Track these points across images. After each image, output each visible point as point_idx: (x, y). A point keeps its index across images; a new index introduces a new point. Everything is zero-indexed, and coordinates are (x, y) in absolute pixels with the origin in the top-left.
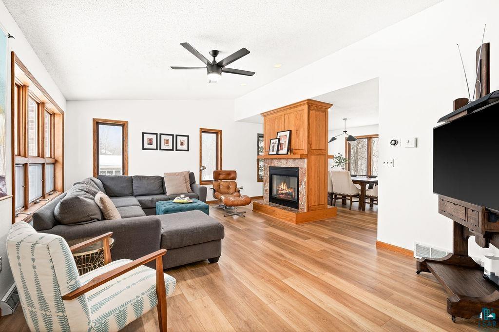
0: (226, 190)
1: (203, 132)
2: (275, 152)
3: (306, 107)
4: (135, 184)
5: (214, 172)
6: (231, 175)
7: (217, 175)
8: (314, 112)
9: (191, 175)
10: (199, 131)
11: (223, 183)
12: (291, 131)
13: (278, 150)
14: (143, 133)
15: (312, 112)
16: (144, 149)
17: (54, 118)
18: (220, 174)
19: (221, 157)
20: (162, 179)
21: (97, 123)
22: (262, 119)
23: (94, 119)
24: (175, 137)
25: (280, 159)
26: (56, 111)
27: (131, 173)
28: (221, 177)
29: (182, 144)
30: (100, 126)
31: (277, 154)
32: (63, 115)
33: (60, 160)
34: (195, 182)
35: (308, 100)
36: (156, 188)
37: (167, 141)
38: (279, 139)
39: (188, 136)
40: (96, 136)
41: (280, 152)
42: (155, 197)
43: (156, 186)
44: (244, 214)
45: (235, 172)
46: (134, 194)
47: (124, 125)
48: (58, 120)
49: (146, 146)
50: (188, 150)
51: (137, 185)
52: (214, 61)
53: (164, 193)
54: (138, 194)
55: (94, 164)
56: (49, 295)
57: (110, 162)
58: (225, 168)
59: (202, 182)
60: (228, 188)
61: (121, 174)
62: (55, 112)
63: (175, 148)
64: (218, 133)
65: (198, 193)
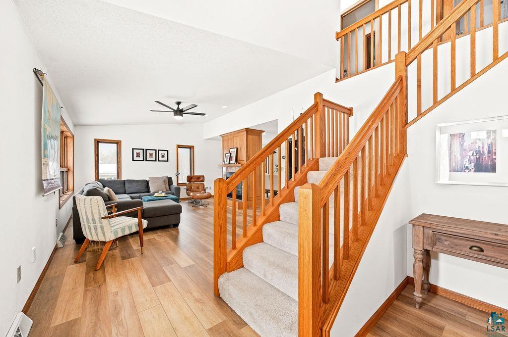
0: (196, 190)
1: (179, 147)
2: (228, 163)
3: (245, 133)
4: (127, 185)
5: (188, 176)
6: (201, 179)
7: (190, 179)
8: (251, 136)
9: (170, 180)
10: (176, 147)
11: (195, 184)
12: (237, 148)
13: (230, 161)
14: (133, 149)
15: (249, 136)
16: (133, 160)
17: (67, 140)
18: (192, 178)
19: (193, 166)
20: (147, 182)
21: (97, 142)
22: (221, 138)
23: (95, 139)
24: (157, 152)
25: (232, 167)
26: (69, 134)
27: (124, 177)
28: (193, 180)
29: (163, 156)
30: (99, 144)
31: (229, 164)
32: (73, 137)
33: (72, 169)
34: (173, 184)
35: (246, 129)
36: (143, 188)
37: (151, 155)
38: (231, 153)
39: (168, 151)
40: (96, 151)
41: (231, 162)
42: (142, 194)
43: (142, 187)
44: (208, 206)
45: (203, 176)
46: (127, 192)
47: (118, 143)
48: (69, 141)
49: (135, 158)
50: (168, 161)
51: (128, 186)
52: (178, 108)
53: (149, 191)
54: (129, 192)
55: (95, 172)
56: (97, 217)
57: (108, 171)
58: (196, 174)
59: (178, 184)
60: (198, 188)
61: (116, 179)
62: (68, 136)
63: (157, 159)
64: (191, 148)
65: (173, 191)
